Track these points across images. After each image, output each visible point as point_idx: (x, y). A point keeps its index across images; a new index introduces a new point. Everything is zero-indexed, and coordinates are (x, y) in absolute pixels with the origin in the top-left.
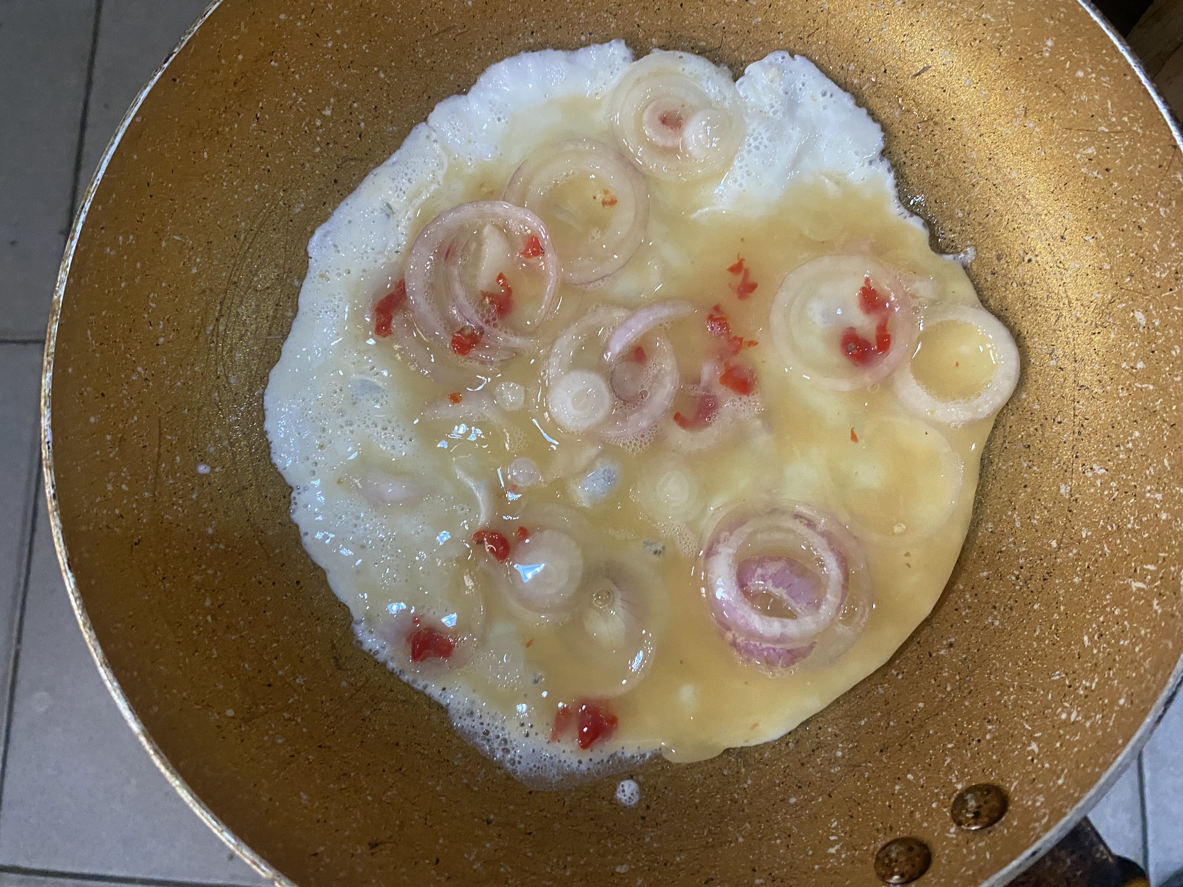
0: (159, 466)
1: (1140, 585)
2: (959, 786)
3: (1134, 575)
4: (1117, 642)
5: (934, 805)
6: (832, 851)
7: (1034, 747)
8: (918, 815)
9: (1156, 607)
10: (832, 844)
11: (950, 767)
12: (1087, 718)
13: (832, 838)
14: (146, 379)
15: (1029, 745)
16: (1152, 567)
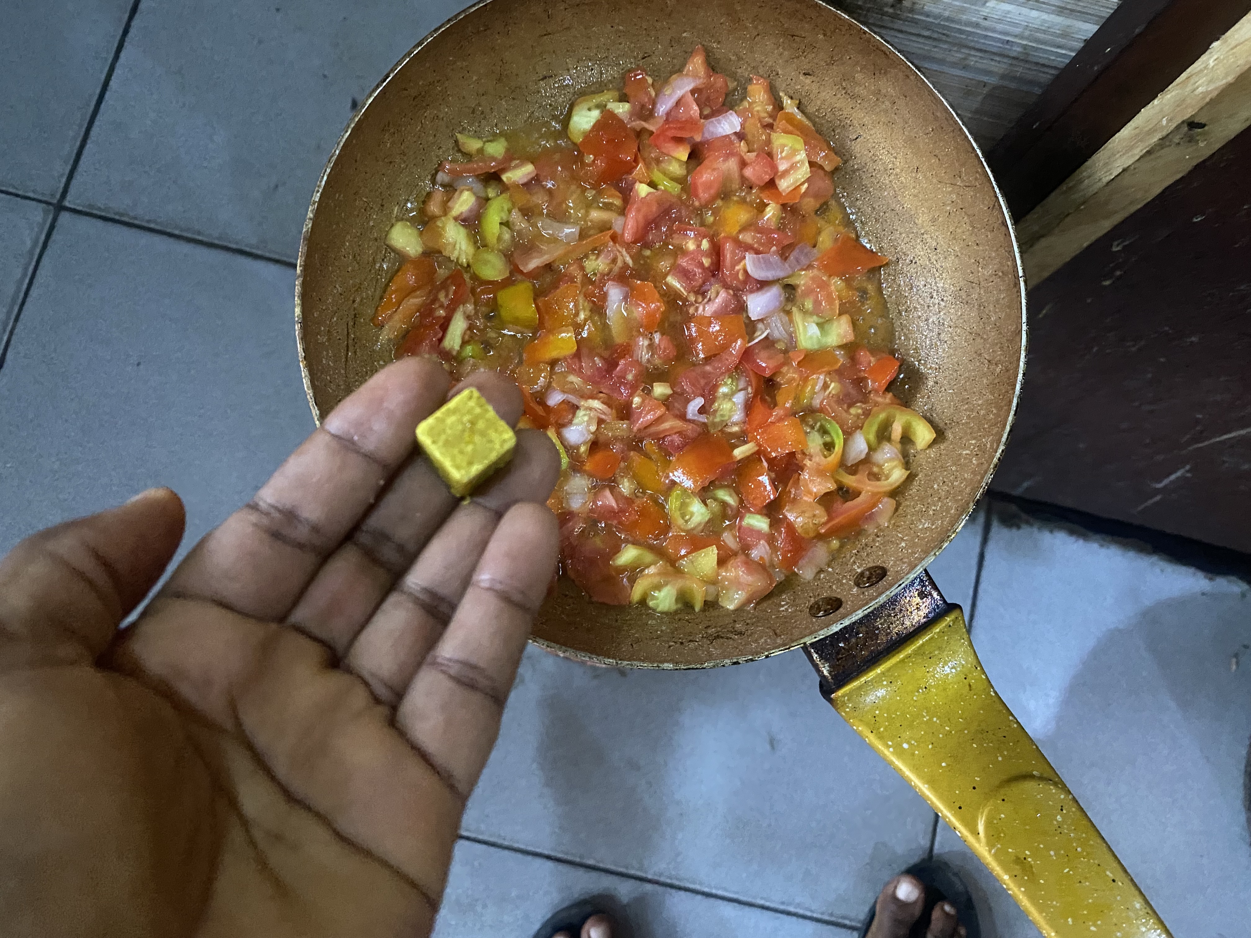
0: (348, 354)
1: (968, 452)
2: (859, 571)
3: (965, 448)
4: (952, 484)
5: (844, 581)
6: (782, 609)
7: (903, 544)
8: (834, 587)
9: (974, 462)
10: (783, 606)
11: (854, 562)
12: (933, 525)
13: (783, 603)
14: (341, 294)
15: (901, 543)
16: (973, 442)
